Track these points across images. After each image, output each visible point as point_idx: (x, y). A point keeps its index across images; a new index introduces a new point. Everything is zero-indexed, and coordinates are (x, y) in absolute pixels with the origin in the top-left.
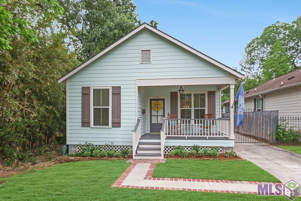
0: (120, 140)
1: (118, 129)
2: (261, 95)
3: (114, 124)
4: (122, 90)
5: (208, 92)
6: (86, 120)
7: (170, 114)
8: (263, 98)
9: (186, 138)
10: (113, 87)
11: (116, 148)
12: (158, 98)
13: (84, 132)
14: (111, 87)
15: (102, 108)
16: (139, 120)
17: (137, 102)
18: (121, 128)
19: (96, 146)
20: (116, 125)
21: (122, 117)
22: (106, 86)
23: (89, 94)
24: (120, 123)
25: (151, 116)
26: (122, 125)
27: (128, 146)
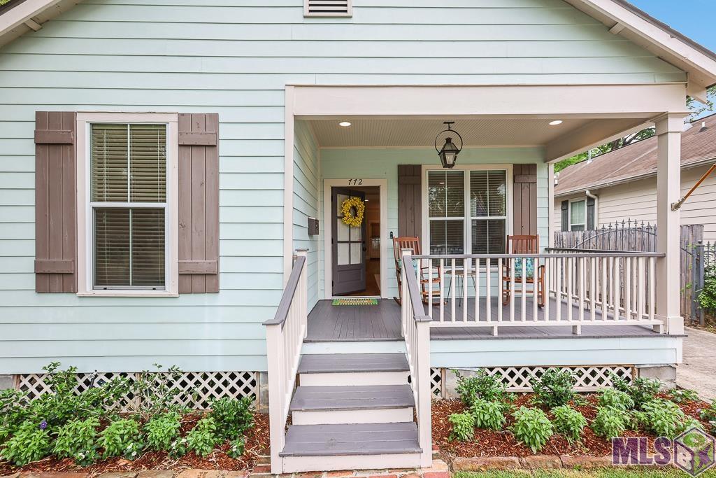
0: (218, 348)
1: (206, 299)
2: (591, 191)
3: (188, 279)
4: (223, 132)
5: (515, 166)
6: (57, 262)
7: (396, 235)
8: (595, 197)
9: (496, 334)
10: (183, 115)
11: (198, 383)
12: (357, 185)
13: (48, 315)
14: (175, 118)
15: (135, 210)
16: (298, 263)
17: (290, 200)
18: (221, 298)
19: (109, 375)
20: (198, 282)
21: (224, 248)
22: (152, 109)
23: (71, 144)
24: (215, 275)
25: (335, 242)
26: (223, 281)
27: (254, 372)
